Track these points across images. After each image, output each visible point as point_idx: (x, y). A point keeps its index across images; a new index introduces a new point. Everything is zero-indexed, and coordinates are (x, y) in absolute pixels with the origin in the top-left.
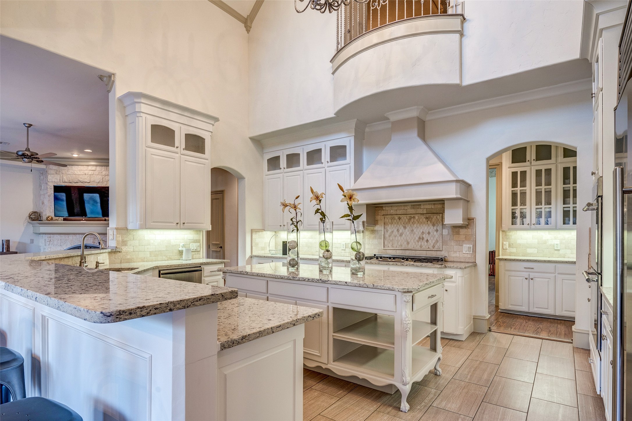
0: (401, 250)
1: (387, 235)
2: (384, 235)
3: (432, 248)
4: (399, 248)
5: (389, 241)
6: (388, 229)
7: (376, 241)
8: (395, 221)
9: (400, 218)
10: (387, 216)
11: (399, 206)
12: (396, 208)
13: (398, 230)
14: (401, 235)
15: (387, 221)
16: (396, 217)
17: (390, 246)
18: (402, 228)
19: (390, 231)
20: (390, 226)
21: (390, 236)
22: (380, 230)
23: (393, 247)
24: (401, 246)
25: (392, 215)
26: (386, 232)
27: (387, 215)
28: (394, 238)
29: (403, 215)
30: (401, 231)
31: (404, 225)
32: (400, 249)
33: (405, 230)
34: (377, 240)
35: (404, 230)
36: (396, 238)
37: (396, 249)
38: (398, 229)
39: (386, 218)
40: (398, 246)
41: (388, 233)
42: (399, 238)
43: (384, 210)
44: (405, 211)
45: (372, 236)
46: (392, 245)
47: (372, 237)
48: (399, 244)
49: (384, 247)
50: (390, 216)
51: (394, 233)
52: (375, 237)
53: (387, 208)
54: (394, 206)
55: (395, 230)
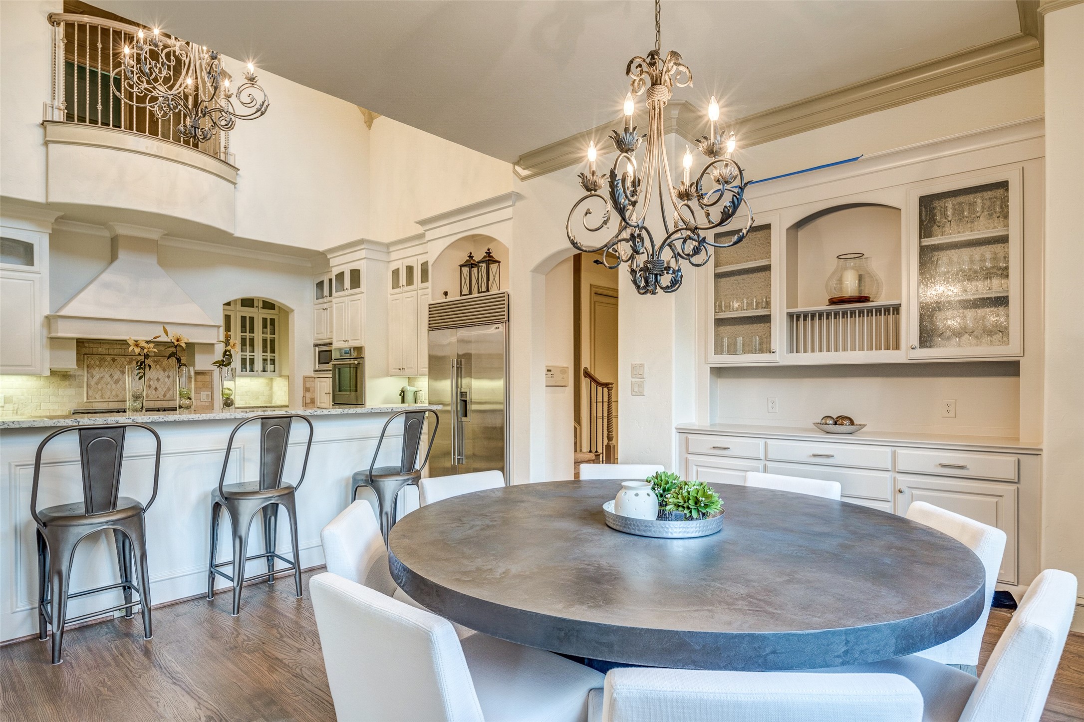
0: (118, 401)
1: (93, 383)
2: (87, 382)
3: (162, 397)
4: (113, 399)
5: (96, 390)
6: (94, 373)
7: (71, 391)
8: (106, 363)
9: (114, 360)
10: (93, 356)
11: (112, 344)
12: (108, 346)
13: (111, 376)
14: (117, 382)
15: (92, 362)
16: (108, 358)
17: (97, 396)
18: (118, 373)
19: (97, 376)
20: (97, 369)
21: (97, 384)
22: (79, 376)
23: (103, 398)
24: (117, 396)
25: (102, 355)
26: (91, 378)
27: (92, 354)
28: (104, 386)
29: (120, 356)
30: (116, 377)
31: (121, 369)
32: (116, 400)
33: (123, 375)
34: (73, 389)
35: (121, 376)
36: (109, 386)
37: (110, 400)
38: (111, 374)
39: (90, 359)
40: (111, 397)
41: (95, 380)
42: (114, 386)
43: (86, 347)
44: (123, 352)
45: (67, 383)
46: (102, 395)
47: (64, 385)
48: (114, 393)
49: (88, 399)
50: (98, 356)
51: (105, 380)
52: (70, 385)
53: (91, 345)
54: (103, 343)
55: (107, 376)
